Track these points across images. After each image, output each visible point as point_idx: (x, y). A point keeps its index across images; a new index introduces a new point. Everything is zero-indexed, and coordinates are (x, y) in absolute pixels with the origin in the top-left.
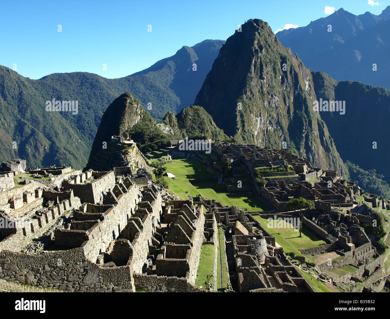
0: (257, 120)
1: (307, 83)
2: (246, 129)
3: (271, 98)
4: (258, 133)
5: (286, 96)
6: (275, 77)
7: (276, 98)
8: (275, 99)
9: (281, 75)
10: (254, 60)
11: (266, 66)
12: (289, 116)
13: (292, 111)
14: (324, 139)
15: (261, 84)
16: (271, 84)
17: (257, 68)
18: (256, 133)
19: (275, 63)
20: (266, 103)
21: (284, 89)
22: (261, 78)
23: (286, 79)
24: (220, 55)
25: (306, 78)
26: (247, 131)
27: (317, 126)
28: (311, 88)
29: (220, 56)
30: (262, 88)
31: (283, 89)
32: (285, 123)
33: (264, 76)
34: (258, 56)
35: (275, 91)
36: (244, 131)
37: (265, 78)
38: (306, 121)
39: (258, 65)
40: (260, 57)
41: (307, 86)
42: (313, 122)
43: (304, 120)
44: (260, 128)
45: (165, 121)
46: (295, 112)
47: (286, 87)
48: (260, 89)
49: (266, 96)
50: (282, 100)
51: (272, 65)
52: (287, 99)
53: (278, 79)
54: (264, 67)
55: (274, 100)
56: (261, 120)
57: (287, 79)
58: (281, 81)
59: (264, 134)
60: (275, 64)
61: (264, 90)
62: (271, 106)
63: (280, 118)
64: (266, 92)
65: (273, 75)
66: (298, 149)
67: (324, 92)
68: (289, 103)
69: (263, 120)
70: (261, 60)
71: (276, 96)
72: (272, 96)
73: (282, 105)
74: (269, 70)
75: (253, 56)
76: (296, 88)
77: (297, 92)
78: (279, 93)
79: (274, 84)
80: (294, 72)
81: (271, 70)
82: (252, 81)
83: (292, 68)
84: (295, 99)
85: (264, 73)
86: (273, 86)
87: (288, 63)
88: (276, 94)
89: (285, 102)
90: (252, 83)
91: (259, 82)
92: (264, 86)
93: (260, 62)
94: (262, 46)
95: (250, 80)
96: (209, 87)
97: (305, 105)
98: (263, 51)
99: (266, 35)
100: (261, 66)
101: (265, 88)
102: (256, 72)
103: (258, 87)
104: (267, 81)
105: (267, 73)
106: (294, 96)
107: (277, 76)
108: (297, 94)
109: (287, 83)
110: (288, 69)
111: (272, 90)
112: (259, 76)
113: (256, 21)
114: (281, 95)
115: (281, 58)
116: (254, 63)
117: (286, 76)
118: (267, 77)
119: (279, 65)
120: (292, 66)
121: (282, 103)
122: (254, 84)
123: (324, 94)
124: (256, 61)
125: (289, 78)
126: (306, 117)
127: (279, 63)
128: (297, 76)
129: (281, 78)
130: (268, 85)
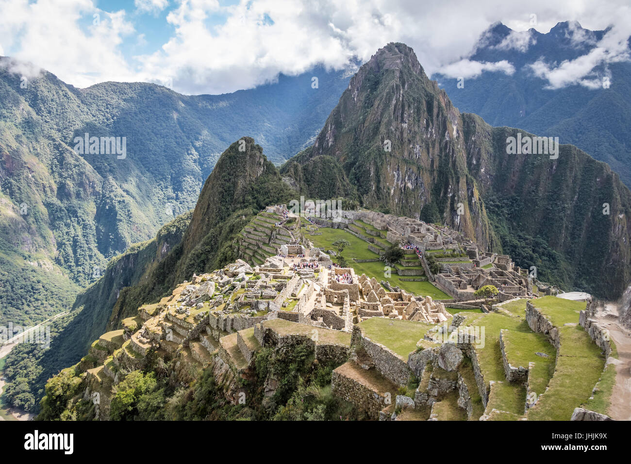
0: (394, 175)
1: (455, 128)
2: (381, 186)
3: (412, 148)
4: (394, 190)
5: (430, 146)
6: (419, 121)
8: (417, 148)
9: (426, 119)
10: (394, 99)
11: (409, 106)
12: (432, 172)
13: (436, 164)
14: (473, 201)
15: (402, 129)
16: (413, 130)
17: (397, 109)
18: (392, 191)
19: (419, 102)
20: (406, 154)
21: (429, 136)
22: (403, 121)
23: (431, 124)
24: (350, 86)
25: (455, 123)
26: (382, 188)
27: (465, 184)
28: (459, 134)
30: (402, 133)
32: (426, 179)
33: (405, 119)
34: (400, 93)
35: (418, 138)
36: (378, 188)
37: (407, 121)
38: (453, 178)
39: (399, 105)
41: (455, 133)
42: (461, 179)
43: (450, 176)
44: (397, 185)
45: (289, 173)
46: (440, 167)
47: (432, 135)
48: (400, 135)
49: (406, 144)
50: (425, 151)
51: (416, 105)
52: (431, 149)
53: (422, 123)
54: (406, 108)
55: (415, 150)
56: (398, 175)
57: (432, 122)
58: (425, 126)
59: (402, 192)
60: (419, 105)
62: (412, 157)
63: (421, 173)
64: (406, 140)
65: (416, 118)
66: (442, 212)
67: (475, 140)
68: (433, 154)
69: (401, 175)
70: (403, 98)
71: (418, 145)
72: (414, 145)
73: (424, 156)
74: (412, 112)
75: (394, 92)
76: (444, 136)
77: (444, 141)
78: (422, 141)
79: (416, 129)
80: (442, 115)
81: (414, 112)
82: (391, 125)
83: (439, 110)
84: (441, 150)
85: (405, 115)
86: (415, 133)
87: (435, 103)
88: (419, 143)
89: (428, 153)
90: (391, 127)
91: (399, 126)
92: (404, 133)
93: (403, 100)
94: (404, 79)
95: (389, 123)
96: (333, 126)
97: (452, 157)
98: (406, 86)
99: (410, 65)
100: (403, 106)
101: (405, 135)
102: (396, 114)
103: (398, 133)
104: (409, 125)
105: (409, 116)
106: (440, 145)
107: (421, 119)
108: (443, 144)
109: (432, 129)
110: (435, 111)
111: (414, 137)
112: (400, 119)
113: (398, 45)
114: (424, 144)
115: (427, 96)
116: (394, 102)
117: (432, 120)
118: (409, 120)
119: (424, 107)
120: (439, 107)
121: (425, 154)
122: (393, 130)
123: (475, 142)
124: (398, 100)
125: (435, 122)
126: (453, 172)
127: (424, 103)
128: (444, 120)
129: (425, 122)
130: (410, 130)
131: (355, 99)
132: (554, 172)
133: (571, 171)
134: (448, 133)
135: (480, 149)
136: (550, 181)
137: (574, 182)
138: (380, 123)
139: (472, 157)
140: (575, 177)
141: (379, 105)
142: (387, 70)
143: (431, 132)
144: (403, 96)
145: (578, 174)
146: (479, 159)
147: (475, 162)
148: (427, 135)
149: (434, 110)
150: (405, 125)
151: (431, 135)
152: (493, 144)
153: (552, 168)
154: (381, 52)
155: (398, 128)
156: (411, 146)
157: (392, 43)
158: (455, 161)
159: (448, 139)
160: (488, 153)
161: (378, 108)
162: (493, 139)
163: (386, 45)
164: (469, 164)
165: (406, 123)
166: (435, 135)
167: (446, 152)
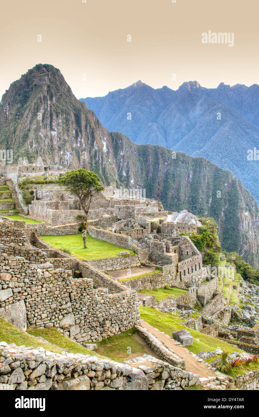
1: (104, 143)
3: (63, 154)
5: (80, 153)
6: (68, 131)
8: (67, 155)
9: (74, 129)
10: (42, 108)
11: (57, 116)
15: (51, 137)
16: (62, 138)
17: (46, 117)
19: (68, 114)
20: (57, 160)
21: (79, 145)
22: (52, 129)
23: (80, 135)
24: (2, 102)
25: (104, 138)
28: (109, 150)
30: (52, 140)
31: (77, 146)
33: (54, 128)
34: (47, 104)
35: (68, 145)
37: (56, 129)
39: (47, 114)
41: (105, 148)
48: (49, 142)
49: (56, 151)
50: (76, 158)
51: (64, 116)
52: (81, 157)
53: (71, 133)
54: (54, 117)
57: (81, 133)
58: (75, 136)
60: (67, 116)
61: (55, 144)
62: (63, 163)
64: (56, 147)
65: (65, 127)
67: (123, 155)
68: (84, 162)
70: (51, 109)
71: (68, 151)
73: (75, 163)
74: (60, 121)
75: (41, 102)
76: (92, 145)
77: (94, 150)
78: (73, 149)
79: (66, 138)
80: (90, 127)
81: (63, 122)
82: (39, 131)
83: (87, 122)
84: (91, 159)
85: (54, 124)
86: (65, 141)
87: (83, 117)
88: (70, 150)
89: (79, 160)
90: (40, 133)
91: (49, 134)
92: (54, 140)
93: (51, 110)
94: (52, 93)
95: (37, 130)
97: (102, 164)
98: (54, 99)
99: (58, 83)
100: (51, 116)
101: (55, 143)
102: (45, 122)
103: (47, 140)
104: (59, 133)
105: (58, 125)
106: (90, 154)
107: (70, 129)
108: (93, 152)
109: (81, 138)
110: (83, 123)
111: (64, 145)
112: (48, 127)
113: (46, 66)
114: (74, 152)
115: (75, 110)
116: (42, 111)
117: (81, 131)
118: (58, 129)
119: (73, 118)
120: (87, 120)
121: (76, 161)
122: (42, 136)
123: (123, 157)
124: (46, 110)
125: (84, 133)
126: (103, 178)
127: (73, 115)
128: (92, 131)
129: (74, 132)
130: (59, 138)
131: (7, 113)
132: (191, 181)
133: (204, 179)
134: (97, 143)
135: (128, 163)
136: (189, 188)
137: (208, 188)
138: (29, 131)
139: (122, 170)
140: (208, 183)
141: (28, 114)
142: (36, 85)
143: (81, 142)
144: (51, 106)
145: (210, 181)
146: (129, 171)
147: (125, 175)
148: (77, 143)
149: (82, 121)
150: (54, 133)
151: (81, 144)
152: (140, 160)
153: (189, 177)
154: (31, 72)
155: (47, 135)
156: (62, 153)
158: (105, 168)
159: (97, 149)
160: (136, 166)
161: (27, 117)
162: (139, 155)
163: (34, 66)
164: (120, 176)
165: (55, 131)
166: (84, 145)
167: (96, 160)
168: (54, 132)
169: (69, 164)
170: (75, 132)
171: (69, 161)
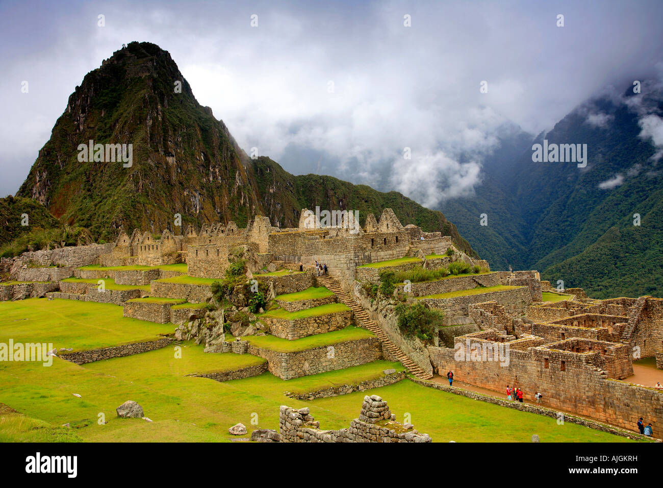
3: (188, 196)
5: (215, 194)
6: (193, 155)
7: (197, 195)
8: (195, 197)
9: (203, 153)
10: (148, 117)
15: (167, 166)
16: (185, 167)
17: (156, 133)
19: (190, 126)
20: (179, 205)
21: (211, 179)
22: (167, 153)
23: (212, 161)
24: (70, 108)
29: (70, 111)
30: (168, 172)
31: (209, 179)
33: (171, 150)
34: (157, 109)
35: (193, 182)
37: (174, 153)
39: (158, 127)
40: (161, 111)
48: (165, 175)
49: (175, 191)
50: (208, 201)
52: (217, 199)
53: (198, 158)
54: (170, 132)
55: (193, 199)
57: (213, 158)
58: (204, 163)
60: (190, 130)
61: (174, 178)
62: (188, 210)
64: (177, 183)
65: (187, 150)
67: (274, 192)
68: (221, 207)
70: (163, 118)
71: (196, 191)
72: (189, 192)
74: (180, 139)
75: (147, 107)
76: (233, 178)
77: (235, 186)
78: (202, 187)
79: (191, 167)
80: (227, 148)
81: (183, 141)
82: (148, 157)
83: (221, 141)
84: (231, 201)
85: (169, 143)
86: (190, 173)
87: (215, 131)
88: (198, 188)
89: (214, 205)
90: (149, 161)
91: (162, 161)
92: (172, 171)
93: (163, 120)
95: (144, 154)
96: (45, 175)
97: (250, 209)
98: (165, 101)
100: (166, 131)
101: (174, 176)
102: (155, 140)
103: (161, 172)
104: (179, 160)
105: (177, 145)
106: (230, 193)
107: (196, 153)
108: (234, 190)
109: (214, 167)
110: (216, 141)
111: (188, 179)
112: (161, 148)
114: (205, 191)
115: (200, 119)
116: (150, 123)
117: (214, 155)
118: (177, 152)
119: (198, 134)
120: (221, 136)
121: (208, 206)
122: (152, 164)
123: (274, 195)
124: (155, 119)
125: (218, 158)
127: (198, 129)
128: (231, 155)
129: (202, 158)
130: (180, 168)
131: (81, 128)
134: (240, 174)
135: (282, 205)
142: (131, 78)
143: (214, 174)
144: (163, 114)
146: (284, 218)
148: (207, 175)
149: (214, 139)
150: (171, 160)
151: (214, 177)
152: (298, 199)
154: (118, 55)
155: (160, 164)
156: (185, 193)
157: (135, 43)
162: (298, 192)
163: (125, 45)
165: (173, 156)
166: (220, 178)
167: (241, 203)
168: (171, 158)
169: (198, 212)
170: (204, 157)
171: (198, 207)
